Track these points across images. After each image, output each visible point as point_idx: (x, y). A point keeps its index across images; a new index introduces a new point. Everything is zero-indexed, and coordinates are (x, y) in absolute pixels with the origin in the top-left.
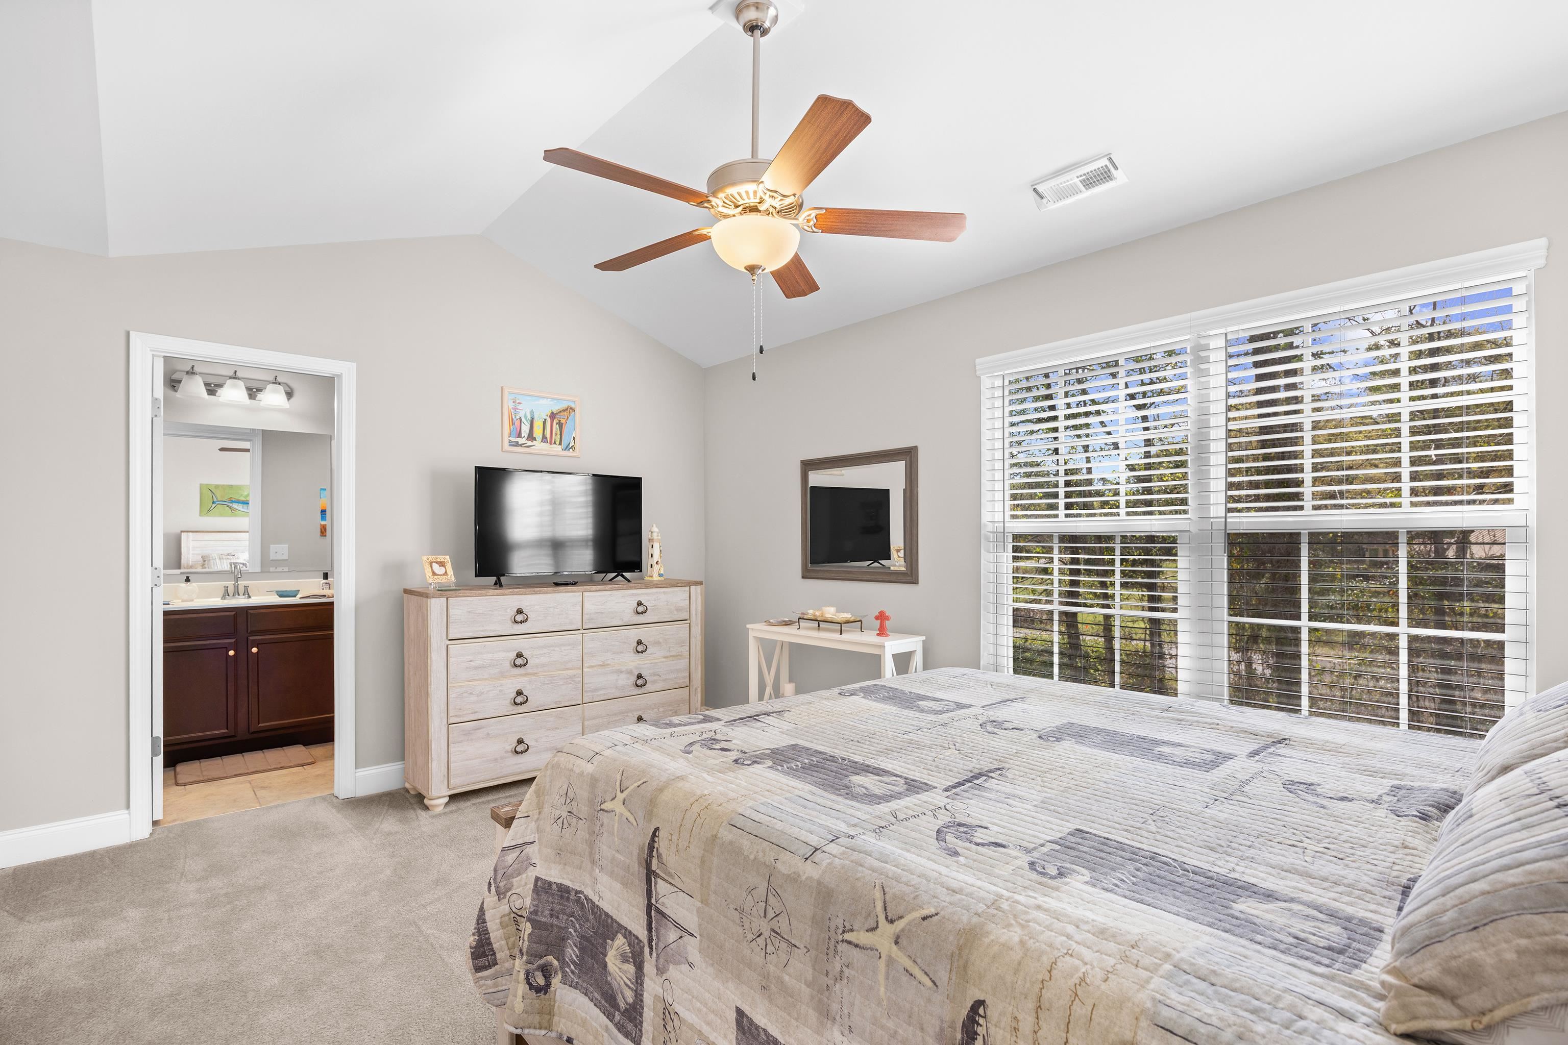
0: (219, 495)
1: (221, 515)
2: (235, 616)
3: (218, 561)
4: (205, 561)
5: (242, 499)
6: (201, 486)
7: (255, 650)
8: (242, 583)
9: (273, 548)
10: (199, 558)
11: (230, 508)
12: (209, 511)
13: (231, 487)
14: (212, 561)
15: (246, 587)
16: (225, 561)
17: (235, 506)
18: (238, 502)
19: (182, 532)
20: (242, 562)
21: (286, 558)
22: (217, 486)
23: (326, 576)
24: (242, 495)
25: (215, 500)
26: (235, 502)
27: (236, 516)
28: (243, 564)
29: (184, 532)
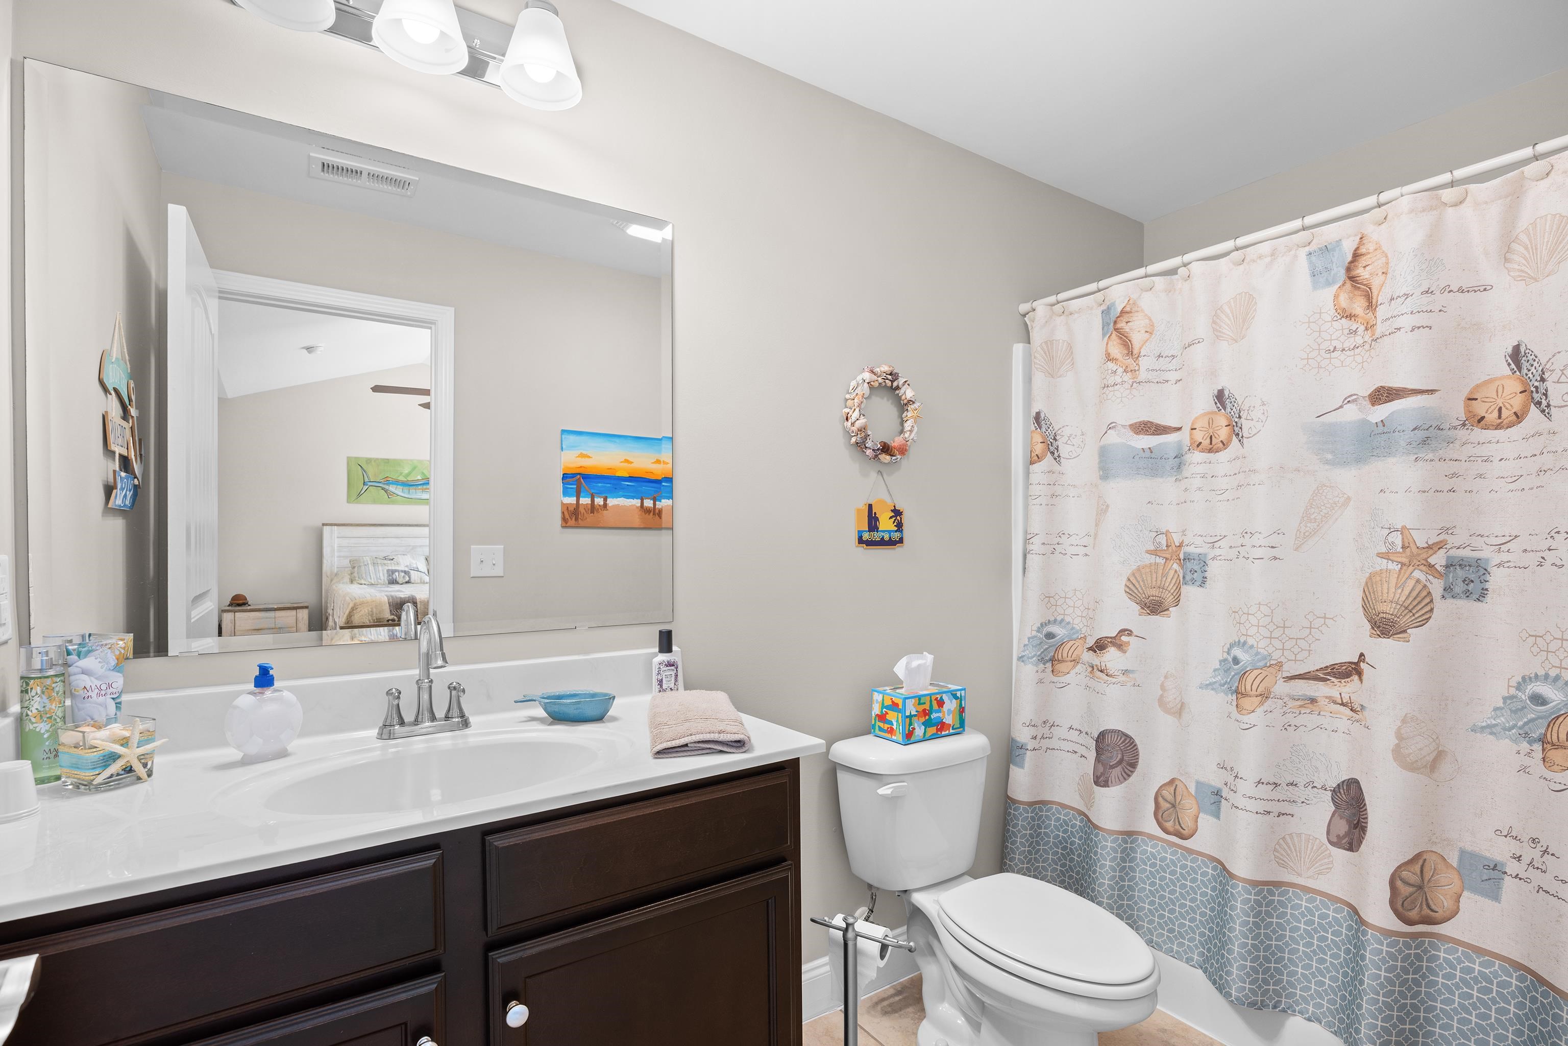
0: (371, 471)
1: (374, 502)
2: (438, 871)
3: (371, 568)
4: (354, 568)
5: (401, 478)
6: (349, 459)
7: (517, 1015)
8: (442, 675)
9: (477, 551)
10: (346, 562)
11: (386, 491)
12: (359, 495)
13: (387, 461)
14: (363, 568)
15: (455, 689)
16: (380, 568)
17: (392, 488)
18: (397, 482)
19: (323, 525)
20: (403, 569)
21: (499, 571)
22: (369, 461)
23: (666, 641)
24: (401, 474)
25: (366, 480)
26: (392, 484)
27: (393, 503)
28: (405, 572)
29: (327, 525)
